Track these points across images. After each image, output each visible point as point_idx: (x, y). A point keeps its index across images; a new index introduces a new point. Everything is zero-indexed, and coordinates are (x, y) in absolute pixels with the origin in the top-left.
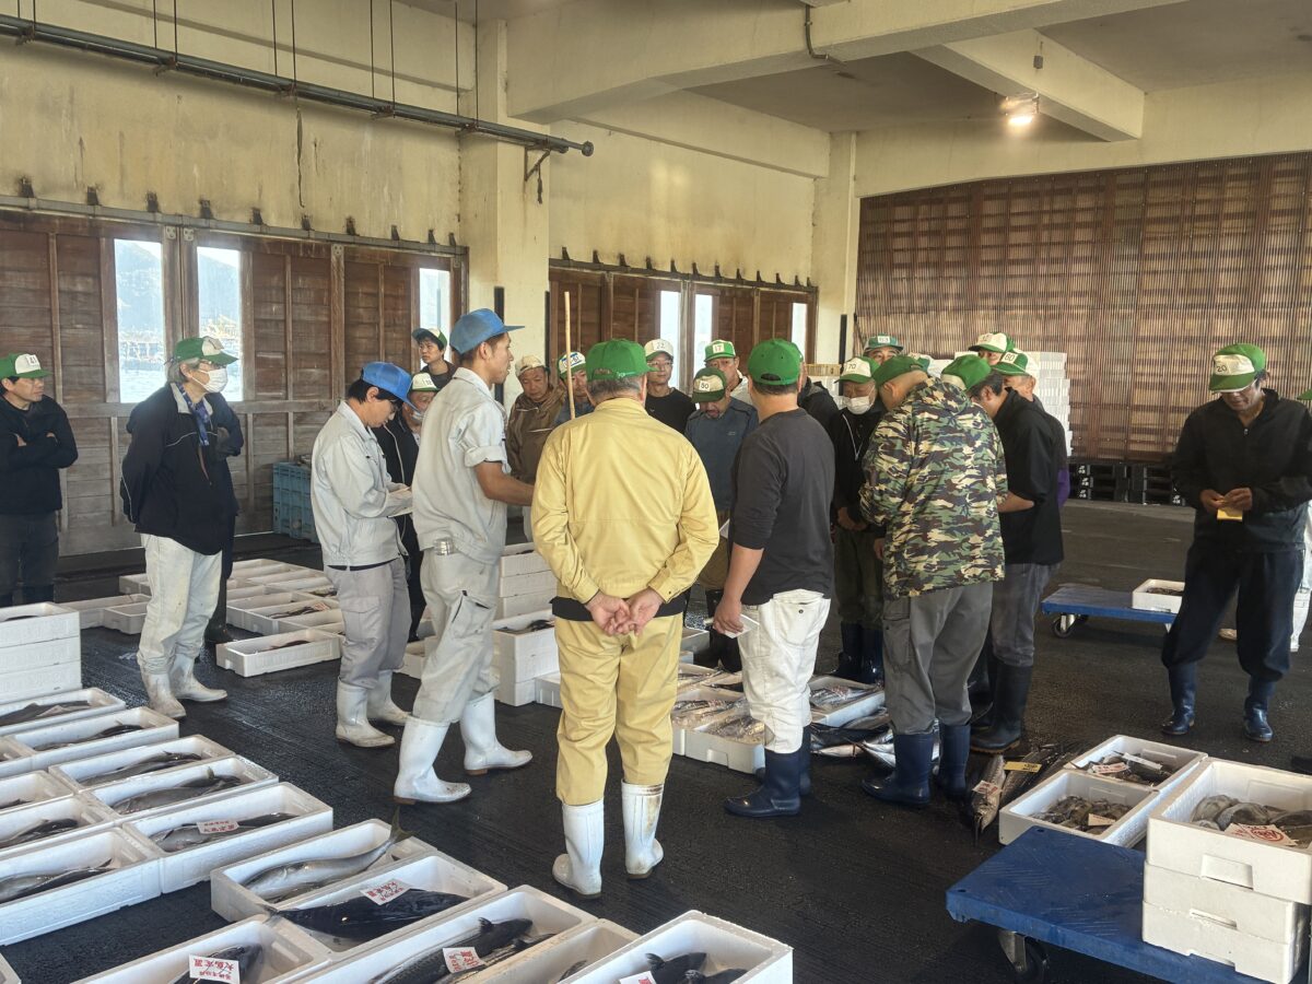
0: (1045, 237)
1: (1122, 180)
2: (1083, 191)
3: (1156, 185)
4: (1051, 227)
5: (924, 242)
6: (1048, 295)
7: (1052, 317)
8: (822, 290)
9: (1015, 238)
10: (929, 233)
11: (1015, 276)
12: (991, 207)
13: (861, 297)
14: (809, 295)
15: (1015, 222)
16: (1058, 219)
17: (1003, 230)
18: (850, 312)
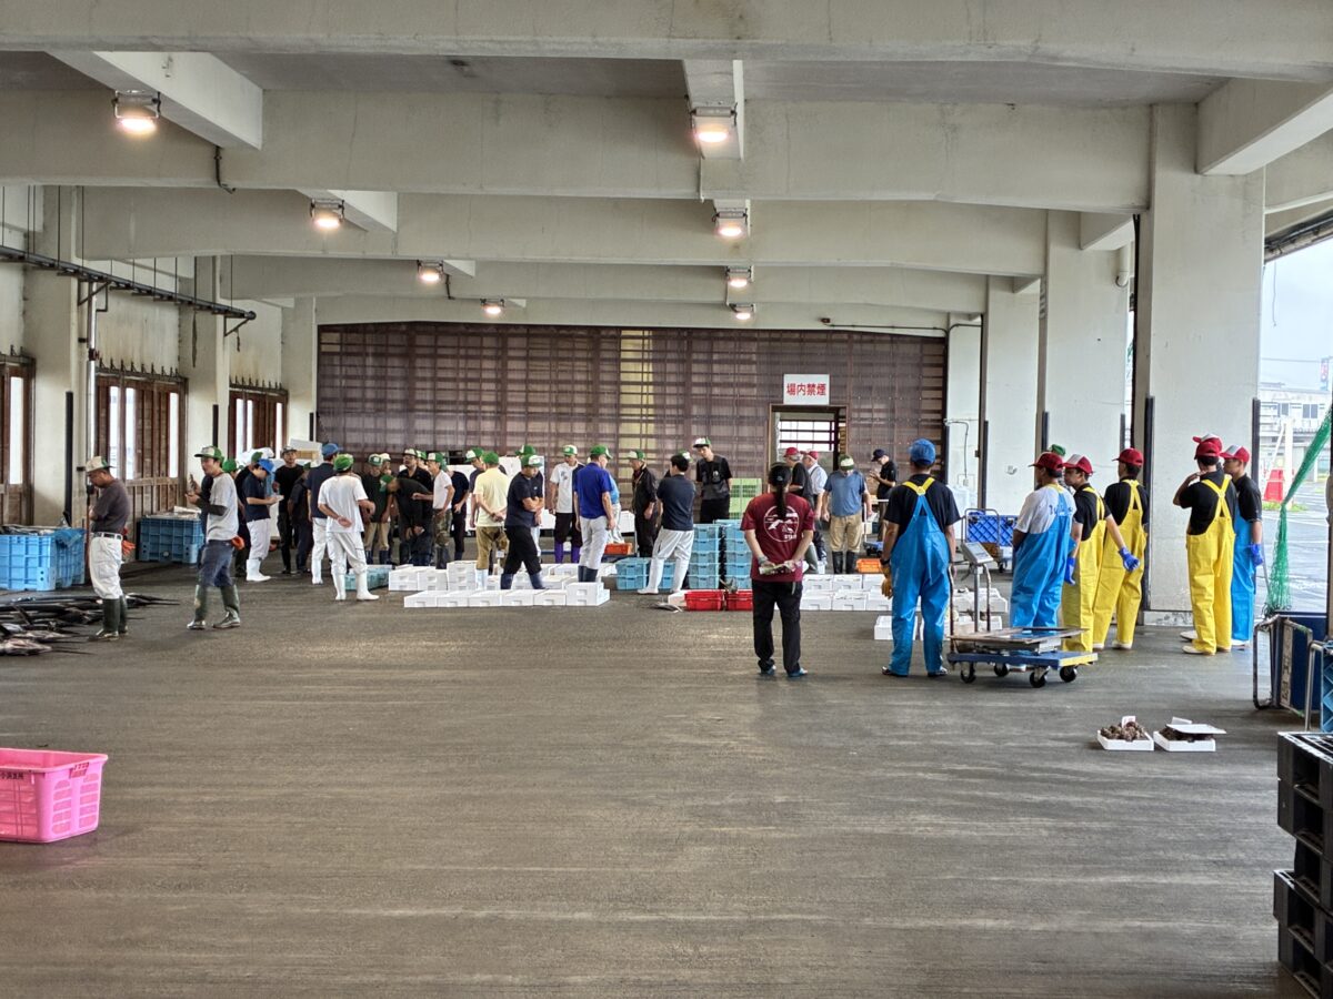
0: (462, 363)
1: (512, 331)
2: (487, 335)
3: (536, 336)
4: (467, 357)
5: (370, 361)
6: (467, 403)
7: (470, 418)
8: (291, 393)
9: (441, 363)
10: (375, 355)
11: (445, 390)
12: (422, 340)
13: (320, 399)
14: (283, 395)
15: (440, 351)
16: (471, 352)
17: (435, 356)
18: (314, 411)
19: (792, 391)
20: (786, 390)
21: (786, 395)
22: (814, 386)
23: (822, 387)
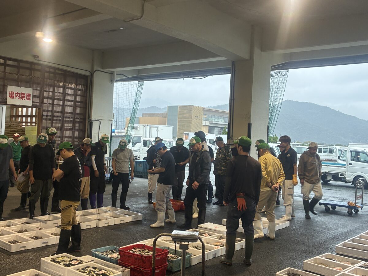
19: (12, 96)
20: (8, 95)
21: (8, 98)
22: (24, 94)
23: (29, 95)
